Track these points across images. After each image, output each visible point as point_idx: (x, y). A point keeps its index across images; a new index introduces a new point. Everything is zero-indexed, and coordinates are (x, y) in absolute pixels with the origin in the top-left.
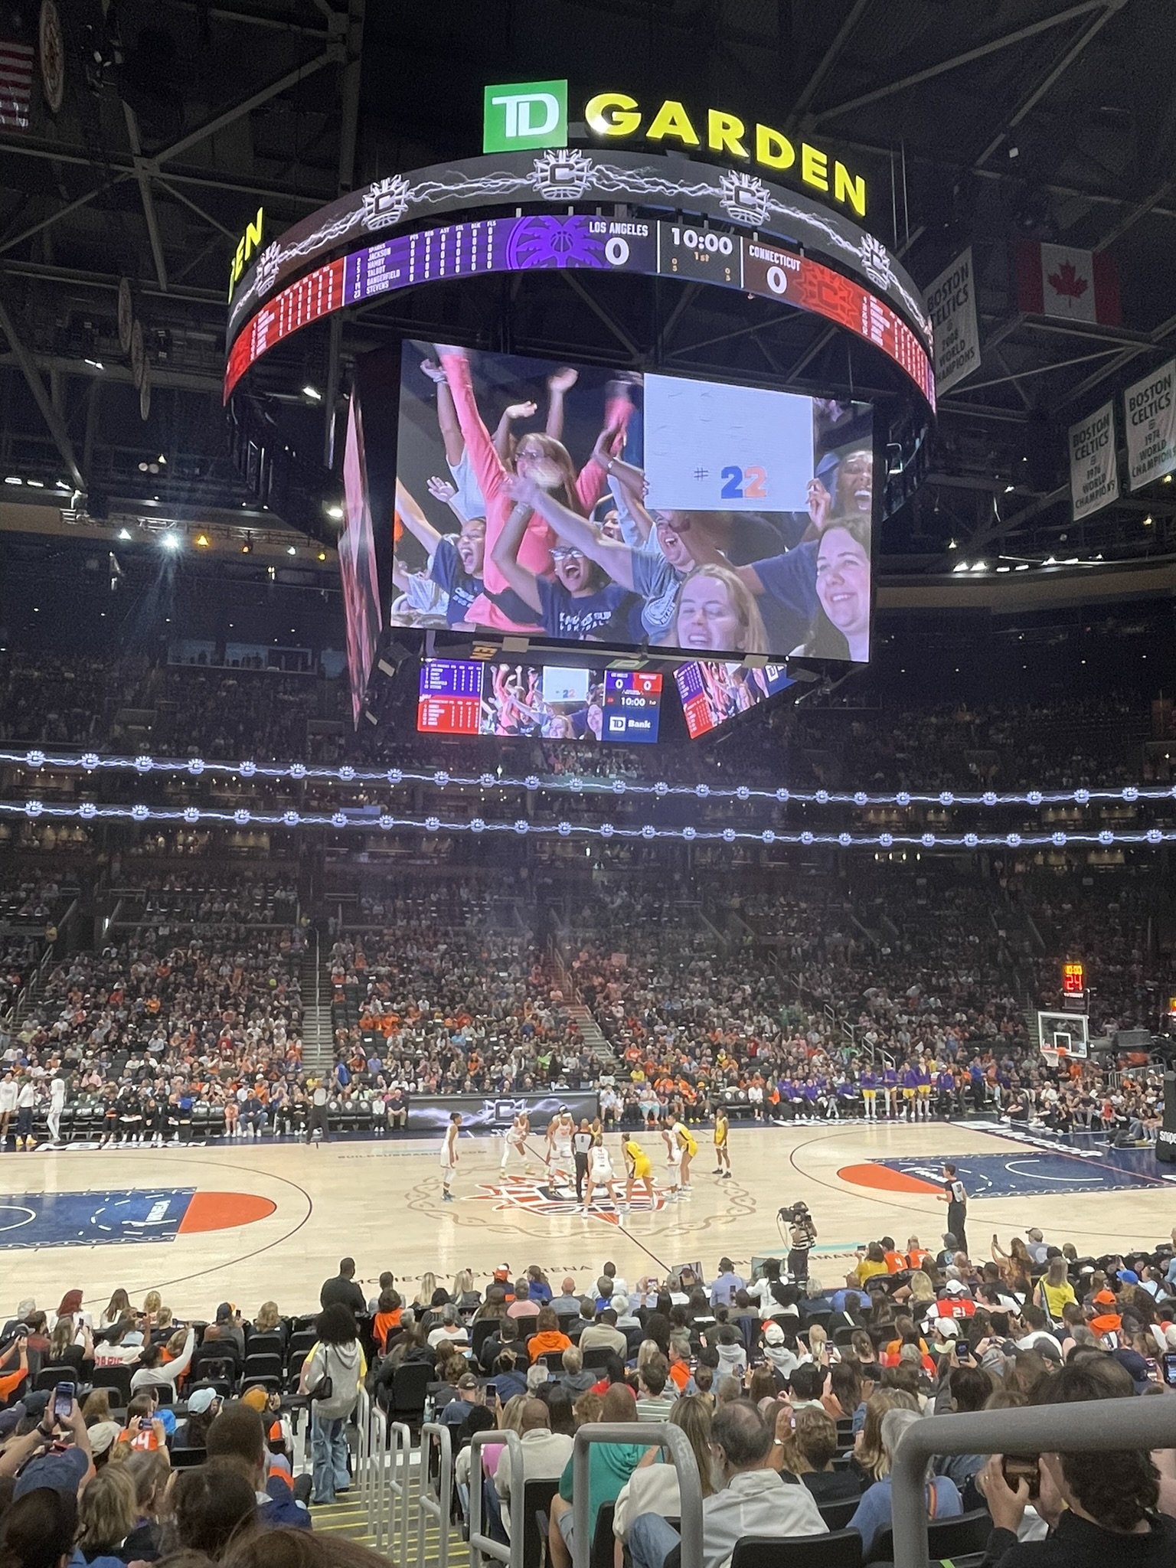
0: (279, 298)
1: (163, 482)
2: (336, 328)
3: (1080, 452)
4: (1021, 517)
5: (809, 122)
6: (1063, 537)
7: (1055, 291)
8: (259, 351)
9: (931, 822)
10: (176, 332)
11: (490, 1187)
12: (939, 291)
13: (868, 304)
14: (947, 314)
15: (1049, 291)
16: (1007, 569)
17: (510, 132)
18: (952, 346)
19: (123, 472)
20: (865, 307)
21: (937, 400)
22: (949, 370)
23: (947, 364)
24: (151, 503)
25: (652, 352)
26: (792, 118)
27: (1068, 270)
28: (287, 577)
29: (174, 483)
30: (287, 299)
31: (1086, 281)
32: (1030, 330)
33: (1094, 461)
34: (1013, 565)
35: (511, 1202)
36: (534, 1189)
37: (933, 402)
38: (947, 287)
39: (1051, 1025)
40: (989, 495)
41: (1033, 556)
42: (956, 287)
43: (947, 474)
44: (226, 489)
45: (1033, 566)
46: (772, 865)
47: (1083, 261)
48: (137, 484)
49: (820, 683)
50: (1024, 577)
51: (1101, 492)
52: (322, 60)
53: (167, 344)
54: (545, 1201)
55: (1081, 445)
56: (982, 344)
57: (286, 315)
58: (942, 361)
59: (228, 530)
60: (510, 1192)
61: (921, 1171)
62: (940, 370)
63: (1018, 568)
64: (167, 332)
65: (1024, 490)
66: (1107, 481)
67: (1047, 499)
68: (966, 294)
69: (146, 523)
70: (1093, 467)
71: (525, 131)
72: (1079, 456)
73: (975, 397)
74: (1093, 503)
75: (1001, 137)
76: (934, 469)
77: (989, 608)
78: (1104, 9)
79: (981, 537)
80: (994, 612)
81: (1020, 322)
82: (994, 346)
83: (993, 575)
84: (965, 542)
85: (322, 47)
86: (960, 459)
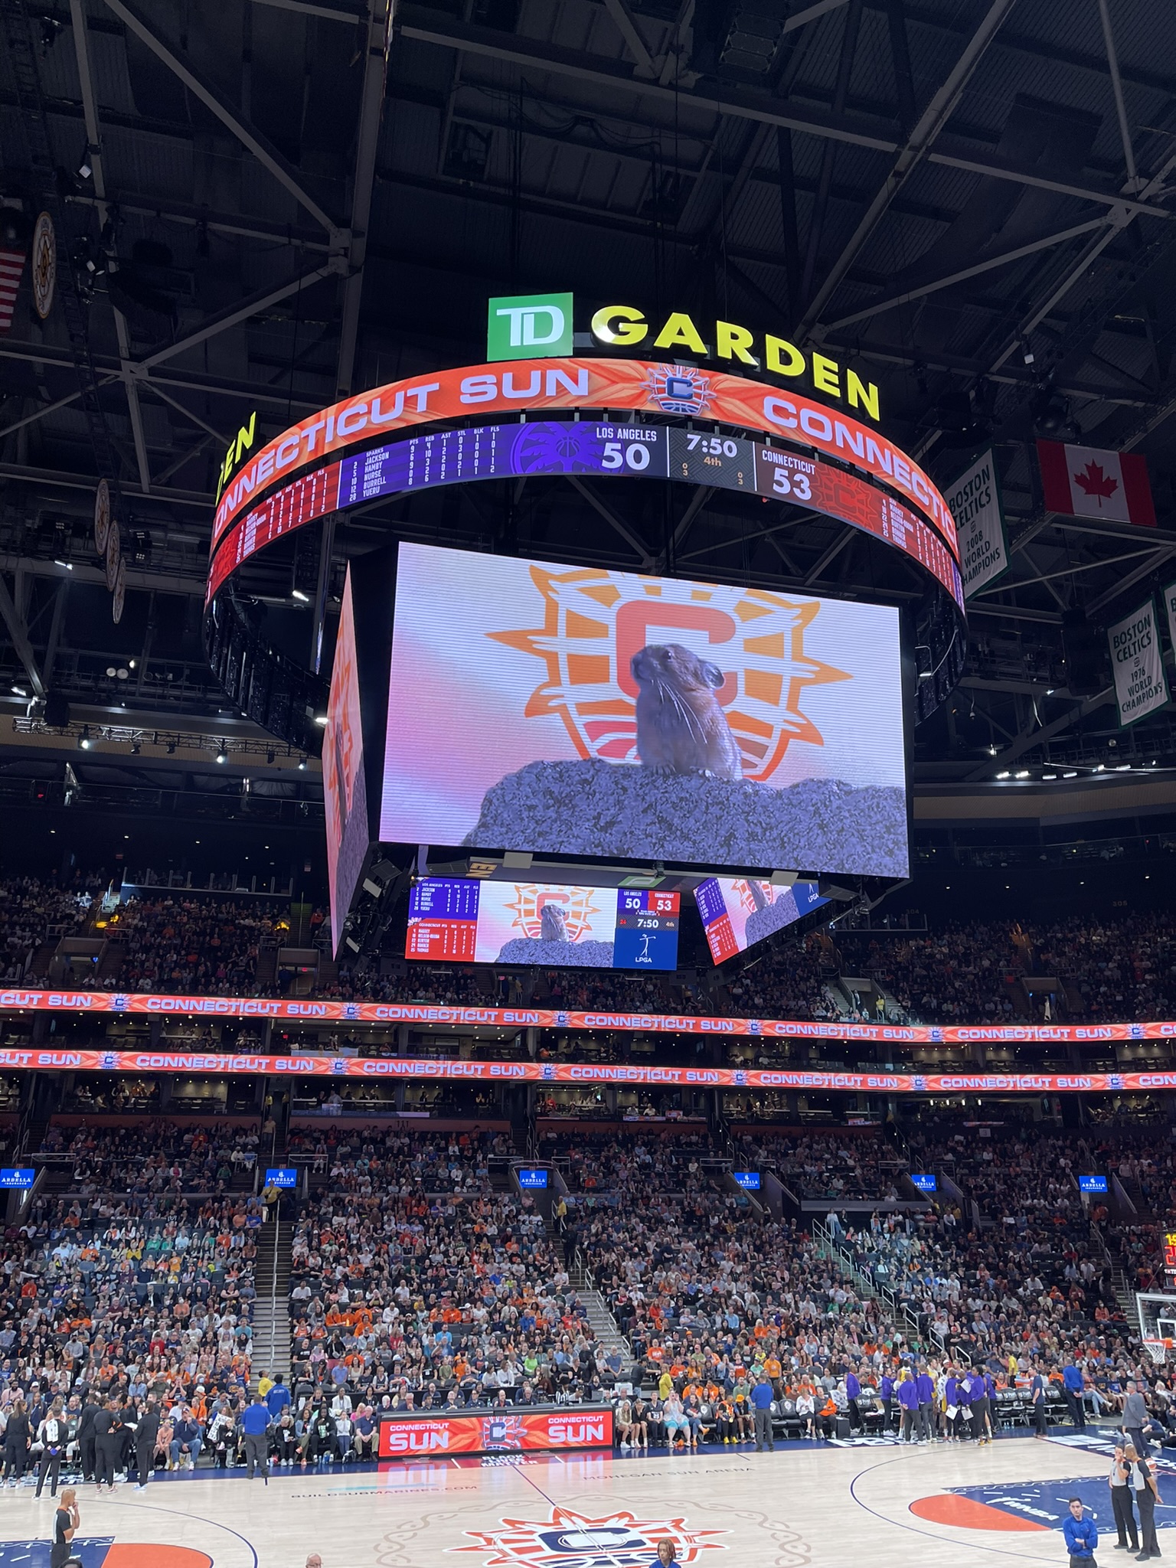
0: (269, 500)
1: (132, 688)
2: (328, 530)
3: (1121, 654)
4: (1063, 722)
5: (819, 332)
6: (1112, 743)
7: (1082, 490)
8: (246, 553)
9: (991, 1061)
10: (156, 534)
11: (479, 1535)
12: (960, 493)
13: (888, 507)
14: (969, 515)
15: (1077, 492)
16: (1054, 777)
17: (515, 341)
18: (976, 547)
19: (88, 678)
20: (884, 510)
21: (965, 601)
22: (976, 571)
23: (973, 565)
24: (118, 710)
25: (663, 554)
26: (800, 330)
27: (1095, 470)
28: (263, 789)
29: (145, 689)
30: (278, 501)
31: (1115, 481)
32: (1059, 530)
33: (1137, 663)
34: (1059, 773)
35: (505, 1554)
36: (535, 1536)
37: (961, 604)
38: (968, 490)
39: (1154, 1309)
40: (1027, 699)
41: (1081, 762)
42: (977, 489)
43: (981, 677)
44: (200, 695)
45: (1082, 774)
46: (812, 1113)
47: (1110, 462)
48: (104, 691)
49: (857, 902)
50: (1072, 786)
51: (1148, 696)
52: (324, 272)
53: (146, 545)
54: (548, 1551)
55: (1122, 647)
56: (1008, 543)
57: (276, 517)
58: (968, 563)
59: (201, 739)
60: (506, 1541)
61: (1012, 1502)
62: (965, 571)
63: (1065, 776)
64: (147, 534)
65: (1065, 693)
66: (1154, 684)
67: (1090, 702)
68: (988, 495)
69: (110, 731)
70: (1136, 669)
71: (530, 340)
72: (1121, 657)
73: (1006, 598)
74: (1141, 706)
75: (1016, 345)
76: (967, 672)
77: (1037, 820)
78: (1110, 227)
79: (1022, 743)
80: (1043, 823)
81: (1047, 523)
82: (1021, 547)
83: (1039, 783)
84: (1006, 748)
85: (323, 259)
86: (993, 662)
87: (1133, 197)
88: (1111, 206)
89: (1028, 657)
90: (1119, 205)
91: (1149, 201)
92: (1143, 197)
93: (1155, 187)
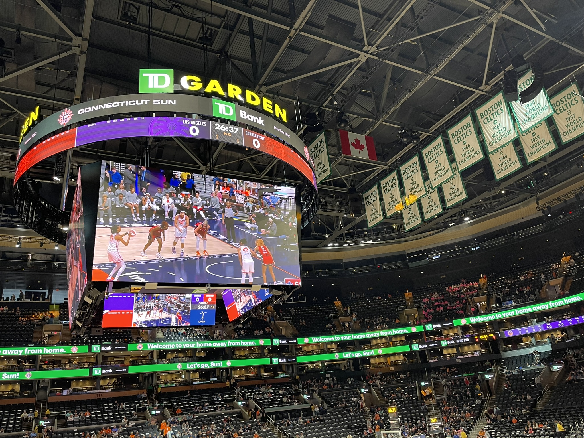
3: (368, 203)
4: (350, 226)
5: (264, 89)
6: (366, 233)
12: (314, 147)
14: (317, 155)
15: (352, 148)
16: (347, 245)
18: (320, 166)
21: (317, 185)
22: (320, 174)
23: (319, 172)
28: (38, 257)
32: (346, 160)
33: (373, 206)
34: (349, 244)
37: (315, 186)
38: (316, 146)
40: (338, 218)
41: (356, 240)
42: (320, 146)
43: (322, 211)
45: (356, 244)
47: (362, 138)
50: (353, 248)
51: (377, 217)
52: (70, 53)
55: (368, 200)
56: (330, 165)
58: (317, 171)
59: (10, 237)
62: (317, 175)
63: (351, 245)
65: (351, 216)
66: (378, 213)
67: (358, 219)
68: (323, 148)
70: (373, 208)
71: (157, 86)
73: (330, 183)
74: (375, 221)
76: (318, 209)
77: (342, 260)
78: (360, 61)
79: (337, 234)
80: (344, 262)
81: (342, 158)
82: (334, 166)
83: (342, 247)
84: (331, 235)
85: (70, 48)
86: (326, 205)
87: (366, 52)
88: (360, 54)
89: (337, 204)
90: (362, 54)
91: (371, 54)
92: (370, 52)
93: (373, 49)
